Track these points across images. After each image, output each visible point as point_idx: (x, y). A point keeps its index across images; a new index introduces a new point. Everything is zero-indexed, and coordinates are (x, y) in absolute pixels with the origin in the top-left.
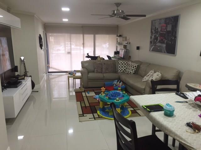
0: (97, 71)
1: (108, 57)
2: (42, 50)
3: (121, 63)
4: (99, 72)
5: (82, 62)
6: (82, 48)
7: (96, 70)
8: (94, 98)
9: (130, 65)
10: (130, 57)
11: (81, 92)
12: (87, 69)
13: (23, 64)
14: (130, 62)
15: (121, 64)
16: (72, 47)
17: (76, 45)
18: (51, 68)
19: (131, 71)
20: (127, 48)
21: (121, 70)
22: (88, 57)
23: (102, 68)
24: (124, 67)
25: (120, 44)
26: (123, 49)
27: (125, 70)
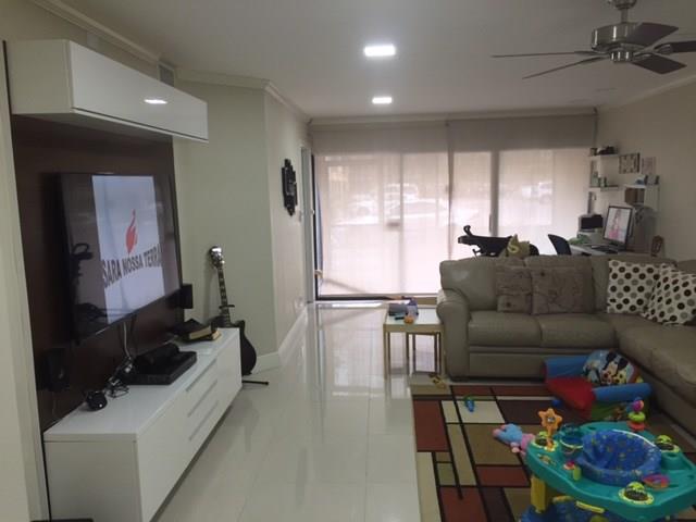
0: (509, 305)
1: (555, 240)
2: (295, 216)
3: (622, 270)
4: (520, 312)
5: (442, 264)
6: (444, 203)
7: (502, 300)
8: (498, 439)
9: (666, 280)
10: (659, 241)
11: (439, 399)
12: (464, 296)
13: (217, 275)
14: (669, 269)
15: (621, 276)
16: (405, 202)
17: (424, 194)
18: (329, 281)
19: (677, 312)
20: (645, 204)
21: (620, 301)
22: (469, 239)
23: (531, 294)
24: (634, 289)
25: (607, 184)
26: (626, 205)
27: (640, 302)
